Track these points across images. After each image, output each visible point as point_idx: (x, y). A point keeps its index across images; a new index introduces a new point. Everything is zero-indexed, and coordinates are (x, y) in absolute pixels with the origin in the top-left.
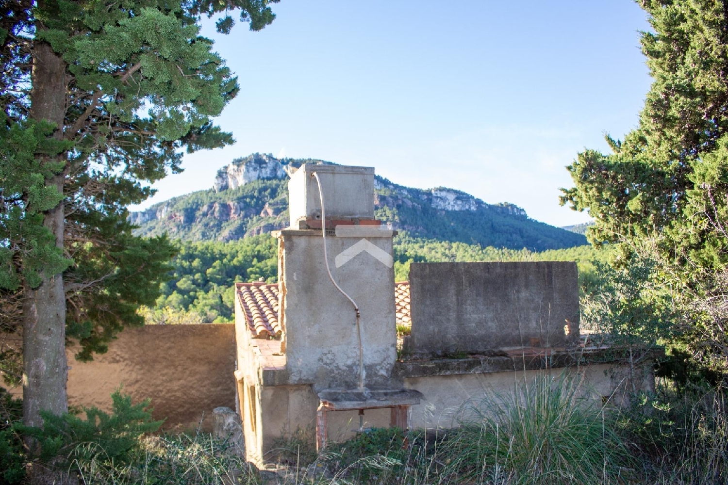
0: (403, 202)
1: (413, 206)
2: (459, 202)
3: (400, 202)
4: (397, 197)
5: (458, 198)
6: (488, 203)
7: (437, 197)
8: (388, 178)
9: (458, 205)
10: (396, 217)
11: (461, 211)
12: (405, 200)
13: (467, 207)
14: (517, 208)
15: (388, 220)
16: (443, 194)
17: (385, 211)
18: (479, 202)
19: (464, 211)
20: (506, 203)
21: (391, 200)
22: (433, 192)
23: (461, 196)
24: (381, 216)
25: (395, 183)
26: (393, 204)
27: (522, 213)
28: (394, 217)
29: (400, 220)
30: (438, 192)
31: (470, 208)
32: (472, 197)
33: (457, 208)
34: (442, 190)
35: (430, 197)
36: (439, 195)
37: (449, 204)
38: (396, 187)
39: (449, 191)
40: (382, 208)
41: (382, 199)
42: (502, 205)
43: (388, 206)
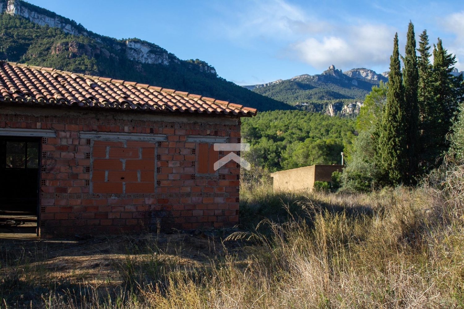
0: (101, 51)
1: (111, 56)
2: (153, 56)
3: (98, 52)
4: (95, 46)
5: (151, 52)
6: (180, 59)
7: (131, 49)
8: (82, 24)
9: (151, 59)
10: (95, 67)
11: (153, 64)
12: (103, 50)
13: (160, 61)
14: (208, 67)
15: (86, 68)
16: (138, 46)
17: (84, 60)
18: (172, 57)
19: (156, 65)
20: (197, 60)
21: (89, 48)
22: (127, 42)
23: (155, 50)
24: (79, 64)
25: (89, 30)
26: (92, 53)
27: (213, 72)
28: (92, 66)
29: (99, 70)
30: (133, 44)
31: (162, 62)
32: (165, 52)
33: (150, 61)
34: (136, 41)
35: (124, 48)
36: (133, 47)
37: (142, 56)
38: (90, 33)
39: (144, 43)
40: (80, 56)
41: (81, 47)
42: (193, 61)
43: (86, 54)
